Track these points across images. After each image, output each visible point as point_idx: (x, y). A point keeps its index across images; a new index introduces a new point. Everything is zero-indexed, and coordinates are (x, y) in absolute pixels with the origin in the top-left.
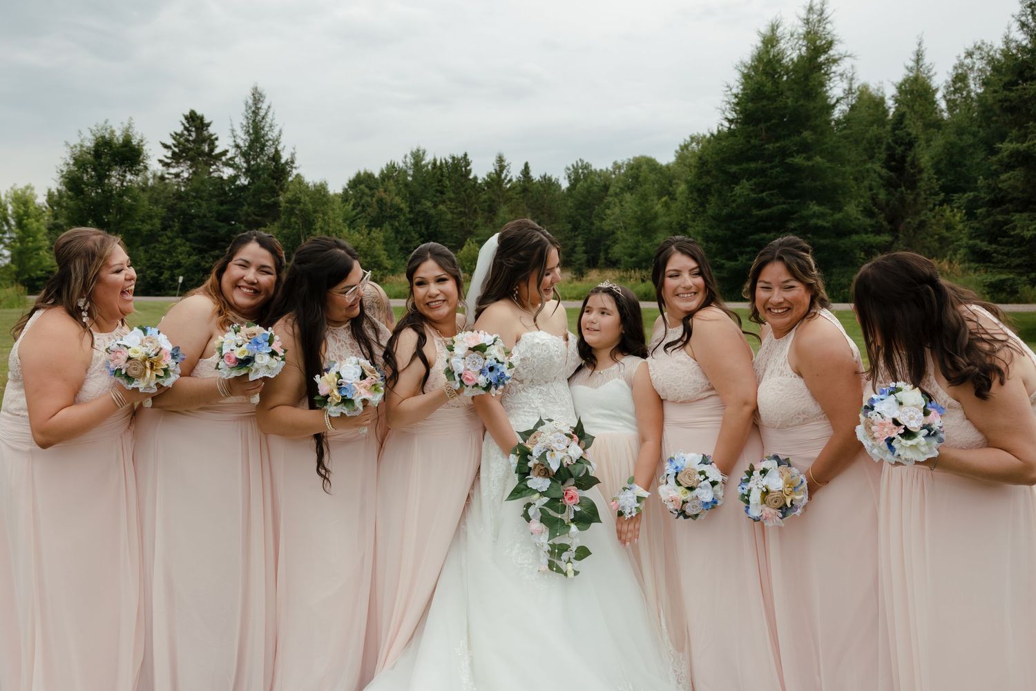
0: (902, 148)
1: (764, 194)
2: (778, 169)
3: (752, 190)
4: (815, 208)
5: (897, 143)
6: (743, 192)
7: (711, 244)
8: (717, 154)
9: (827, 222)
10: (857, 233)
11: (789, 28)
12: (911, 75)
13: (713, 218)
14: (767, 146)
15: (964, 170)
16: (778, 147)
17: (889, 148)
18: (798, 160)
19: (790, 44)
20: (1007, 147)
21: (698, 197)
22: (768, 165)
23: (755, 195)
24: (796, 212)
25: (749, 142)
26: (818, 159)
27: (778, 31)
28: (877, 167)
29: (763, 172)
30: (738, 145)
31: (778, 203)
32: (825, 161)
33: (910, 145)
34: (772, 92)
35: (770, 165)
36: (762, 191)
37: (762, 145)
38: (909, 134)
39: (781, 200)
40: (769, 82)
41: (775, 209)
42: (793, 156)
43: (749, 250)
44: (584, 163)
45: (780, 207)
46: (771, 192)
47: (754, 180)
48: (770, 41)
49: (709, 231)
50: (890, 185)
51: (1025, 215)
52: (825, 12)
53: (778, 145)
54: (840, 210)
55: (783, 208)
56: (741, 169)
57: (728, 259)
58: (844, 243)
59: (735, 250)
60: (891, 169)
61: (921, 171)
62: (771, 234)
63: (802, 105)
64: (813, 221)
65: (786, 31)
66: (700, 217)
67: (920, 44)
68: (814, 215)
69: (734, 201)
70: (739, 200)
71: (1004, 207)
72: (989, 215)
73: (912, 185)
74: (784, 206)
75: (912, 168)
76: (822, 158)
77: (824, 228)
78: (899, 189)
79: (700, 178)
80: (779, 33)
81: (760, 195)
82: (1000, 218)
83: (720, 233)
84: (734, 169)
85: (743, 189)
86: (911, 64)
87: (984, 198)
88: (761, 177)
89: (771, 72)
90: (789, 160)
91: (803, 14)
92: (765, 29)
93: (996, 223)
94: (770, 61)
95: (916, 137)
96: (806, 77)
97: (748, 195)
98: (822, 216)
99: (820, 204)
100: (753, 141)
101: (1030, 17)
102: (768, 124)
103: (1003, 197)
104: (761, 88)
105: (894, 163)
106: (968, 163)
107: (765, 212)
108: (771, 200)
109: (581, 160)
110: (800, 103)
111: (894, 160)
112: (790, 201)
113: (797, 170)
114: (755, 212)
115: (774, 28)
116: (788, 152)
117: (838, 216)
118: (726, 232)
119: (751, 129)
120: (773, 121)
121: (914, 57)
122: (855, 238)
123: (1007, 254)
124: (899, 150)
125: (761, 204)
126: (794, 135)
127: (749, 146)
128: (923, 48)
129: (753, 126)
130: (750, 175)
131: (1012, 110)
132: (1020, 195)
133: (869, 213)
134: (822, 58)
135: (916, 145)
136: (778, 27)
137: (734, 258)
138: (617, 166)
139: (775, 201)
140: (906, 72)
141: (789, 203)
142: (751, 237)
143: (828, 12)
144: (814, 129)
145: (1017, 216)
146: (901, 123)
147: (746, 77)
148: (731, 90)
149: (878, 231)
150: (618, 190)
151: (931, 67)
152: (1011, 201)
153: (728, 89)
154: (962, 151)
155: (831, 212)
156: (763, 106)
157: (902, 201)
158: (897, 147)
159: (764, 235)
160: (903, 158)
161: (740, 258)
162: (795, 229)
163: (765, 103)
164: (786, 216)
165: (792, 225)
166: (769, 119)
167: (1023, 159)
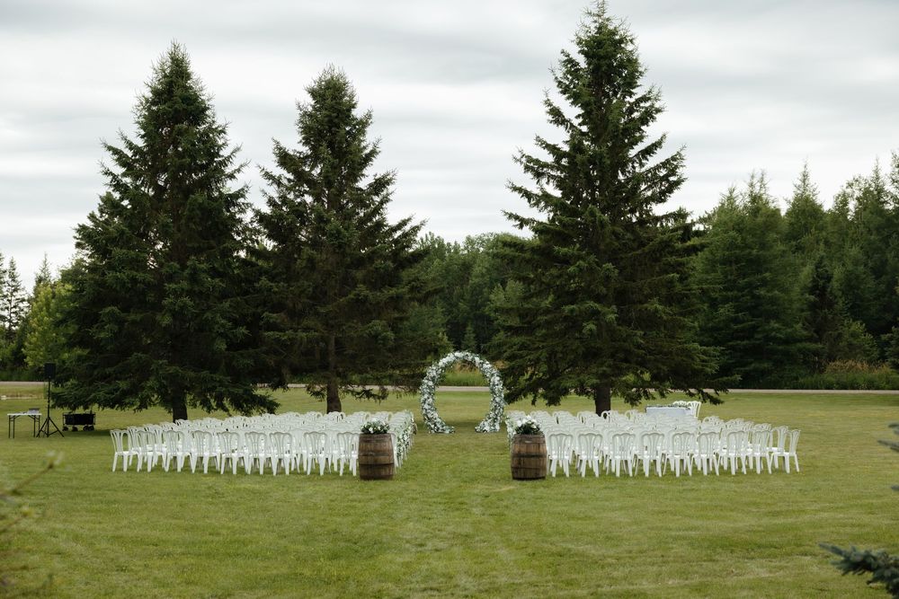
0: (823, 281)
1: (740, 314)
2: (748, 297)
3: (731, 311)
4: (774, 325)
5: (819, 277)
6: (725, 312)
9: (783, 335)
10: (800, 341)
11: (741, 191)
12: (799, 192)
14: (738, 281)
15: (859, 292)
16: (746, 282)
17: (813, 280)
18: (762, 292)
19: (741, 201)
22: (740, 294)
23: (733, 315)
24: (758, 327)
25: (726, 277)
26: (776, 292)
27: (734, 193)
29: (736, 299)
30: (718, 279)
31: (748, 321)
32: (779, 293)
33: (828, 279)
34: (741, 244)
35: (742, 294)
36: (737, 312)
37: (735, 280)
38: (827, 271)
39: (750, 318)
40: (739, 236)
41: (746, 324)
42: (758, 289)
44: (435, 237)
45: (750, 323)
46: (744, 313)
47: (732, 304)
48: (731, 199)
50: (815, 307)
53: (746, 280)
54: (790, 326)
56: (720, 295)
58: (793, 348)
60: (816, 295)
61: (836, 297)
62: (744, 342)
63: (762, 254)
64: (773, 333)
65: (739, 194)
67: (805, 167)
68: (773, 329)
69: (717, 318)
70: (722, 318)
73: (831, 305)
74: (752, 323)
75: (830, 296)
77: (781, 338)
78: (823, 310)
81: (736, 315)
84: (716, 295)
85: (725, 310)
86: (799, 183)
88: (736, 302)
90: (756, 292)
92: (726, 192)
95: (832, 274)
97: (728, 314)
98: (779, 330)
99: (776, 322)
100: (729, 277)
102: (739, 265)
104: (735, 241)
105: (818, 292)
106: (862, 287)
107: (740, 326)
108: (743, 318)
109: (430, 233)
110: (760, 253)
111: (818, 289)
112: (756, 319)
113: (759, 297)
114: (733, 326)
115: (732, 191)
116: (754, 286)
117: (789, 330)
119: (728, 268)
120: (742, 263)
121: (801, 177)
122: (798, 345)
124: (821, 282)
125: (736, 321)
126: (758, 274)
127: (726, 280)
128: (808, 170)
129: (728, 266)
130: (728, 300)
135: (832, 279)
136: (734, 190)
138: (470, 241)
139: (746, 319)
140: (795, 189)
141: (755, 321)
143: (766, 180)
144: (771, 271)
149: (810, 339)
150: (484, 270)
151: (815, 187)
154: (857, 278)
155: (784, 328)
156: (736, 253)
157: (825, 318)
158: (819, 280)
159: (739, 342)
160: (824, 288)
162: (759, 339)
163: (737, 251)
164: (754, 329)
165: (760, 336)
166: (738, 261)
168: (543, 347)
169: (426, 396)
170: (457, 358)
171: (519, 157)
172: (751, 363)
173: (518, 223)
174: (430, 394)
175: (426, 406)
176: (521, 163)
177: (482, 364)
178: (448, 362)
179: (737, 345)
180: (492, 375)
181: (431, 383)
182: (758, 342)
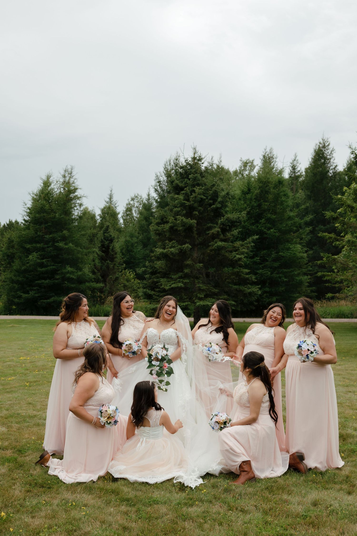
0: (108, 242)
1: (44, 260)
2: (51, 248)
3: (38, 258)
4: (69, 269)
5: (105, 239)
6: (33, 259)
7: (15, 285)
8: (19, 238)
9: (75, 276)
10: (88, 282)
11: (56, 178)
12: (107, 205)
13: (16, 271)
14: (46, 236)
15: (133, 253)
16: (51, 237)
17: (102, 241)
18: (61, 244)
19: (56, 186)
20: (159, 251)
21: (7, 258)
22: (46, 246)
23: (39, 261)
24: (59, 270)
25: (36, 233)
26: (71, 245)
27: (50, 179)
28: (97, 250)
29: (43, 249)
30: (31, 234)
31: (50, 266)
32: (74, 246)
33: (111, 241)
34: (48, 210)
35: (47, 246)
36: (43, 259)
37: (43, 236)
38: (111, 236)
39: (53, 264)
40: (47, 204)
41: (49, 268)
42: (58, 242)
43: (35, 288)
45: (52, 267)
46: (48, 260)
47: (39, 253)
48: (47, 184)
49: (14, 278)
50: (102, 259)
51: (165, 279)
52: (73, 173)
53: (51, 236)
54: (81, 270)
55: (53, 268)
56: (32, 247)
57: (24, 293)
59: (28, 288)
60: (103, 252)
61: (116, 253)
62: (47, 281)
63: (63, 218)
64: (68, 275)
65: (54, 180)
66: (8, 270)
67: (111, 191)
68: (68, 272)
69: (28, 263)
70: (31, 263)
71: (157, 275)
72: (150, 278)
73: (112, 259)
74: (54, 267)
75: (112, 252)
76: (72, 244)
77: (74, 279)
78: (107, 262)
79: (9, 249)
80: (51, 180)
81: (42, 261)
82: (155, 280)
83: (20, 279)
84: (28, 246)
85: (33, 257)
86: (108, 200)
87: (149, 271)
88: (42, 252)
89: (48, 199)
90: (56, 244)
91: (62, 173)
92: (45, 178)
93: (153, 282)
94: (47, 194)
95: (114, 237)
96: (65, 204)
97: (36, 260)
98: (72, 273)
99: (71, 267)
100: (38, 233)
101: (158, 187)
102: (46, 225)
103: (156, 271)
104: (44, 207)
105: (104, 249)
106: (135, 251)
108: (47, 263)
110: (62, 216)
111: (104, 247)
112: (56, 264)
113: (60, 249)
114: (39, 269)
115: (48, 177)
116: (56, 240)
117: (80, 273)
118: (23, 278)
119: (38, 227)
120: (49, 224)
121: (109, 197)
122: (87, 284)
123: (157, 296)
124: (107, 243)
125: (42, 265)
126: (59, 232)
127: (37, 235)
128: (113, 193)
129: (39, 225)
130: (37, 250)
131: (159, 234)
132: (163, 271)
133: (94, 273)
134: (72, 195)
135: (114, 241)
136: (50, 177)
137: (28, 293)
139: (49, 264)
140: (105, 203)
141: (56, 266)
142: (36, 282)
143: (74, 173)
144: (69, 230)
145: (162, 280)
146: (107, 230)
147: (35, 200)
148: (26, 205)
149: (97, 281)
151: (116, 202)
152: (159, 273)
153: (24, 204)
154: (132, 245)
155: (76, 271)
156: (44, 216)
157: (108, 267)
158: (105, 241)
159: (43, 281)
160: (108, 247)
161: (30, 293)
162: (59, 279)
163: (45, 214)
164: (54, 272)
165: (58, 277)
166: (46, 222)
167: (164, 256)
172: (51, 297)
179: (43, 283)
182: (56, 281)
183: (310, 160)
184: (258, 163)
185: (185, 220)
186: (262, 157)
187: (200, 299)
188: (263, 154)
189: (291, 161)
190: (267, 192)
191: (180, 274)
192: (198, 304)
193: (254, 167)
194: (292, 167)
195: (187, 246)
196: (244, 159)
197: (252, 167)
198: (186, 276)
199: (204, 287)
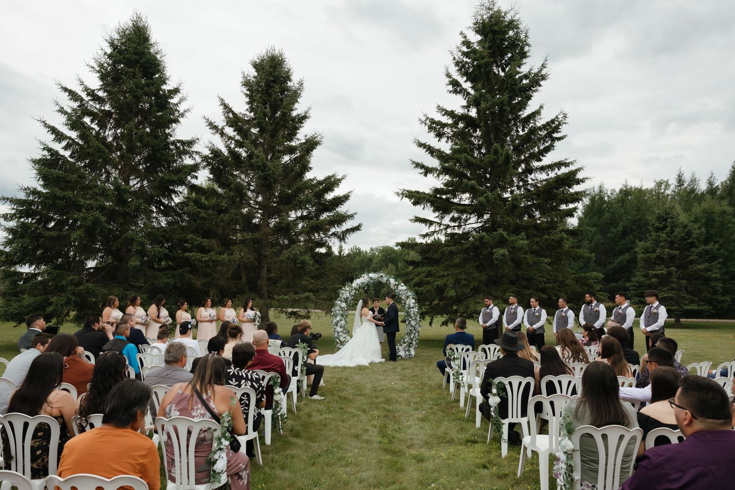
167: (656, 276)
168: (448, 275)
169: (338, 318)
170: (371, 279)
171: (424, 119)
173: (423, 171)
174: (342, 315)
175: (339, 329)
176: (426, 124)
177: (398, 285)
178: (362, 283)
180: (408, 297)
181: (344, 305)
183: (728, 176)
184: (673, 182)
185: (671, 251)
186: (676, 177)
187: (686, 305)
188: (678, 174)
189: (708, 178)
190: (713, 220)
191: (668, 288)
192: (686, 308)
193: (669, 186)
194: (709, 184)
195: (673, 269)
196: (658, 179)
197: (667, 186)
198: (673, 289)
199: (688, 297)
